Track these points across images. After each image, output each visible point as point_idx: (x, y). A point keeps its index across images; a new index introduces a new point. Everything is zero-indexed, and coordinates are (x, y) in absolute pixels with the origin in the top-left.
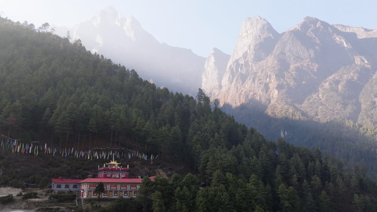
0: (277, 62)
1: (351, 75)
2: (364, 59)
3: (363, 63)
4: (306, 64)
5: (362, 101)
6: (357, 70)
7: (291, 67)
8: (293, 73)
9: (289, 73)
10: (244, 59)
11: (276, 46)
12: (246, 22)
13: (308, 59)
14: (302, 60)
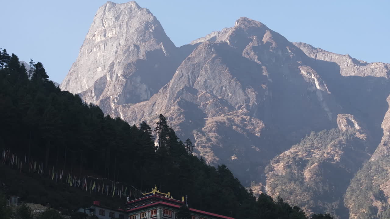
0: (177, 107)
1: (329, 151)
2: (353, 120)
3: (351, 128)
4: (240, 118)
5: (351, 206)
6: (340, 142)
7: (207, 122)
8: (211, 134)
9: (204, 135)
10: (95, 95)
11: (177, 72)
12: (105, 10)
13: (243, 108)
14: (231, 108)
